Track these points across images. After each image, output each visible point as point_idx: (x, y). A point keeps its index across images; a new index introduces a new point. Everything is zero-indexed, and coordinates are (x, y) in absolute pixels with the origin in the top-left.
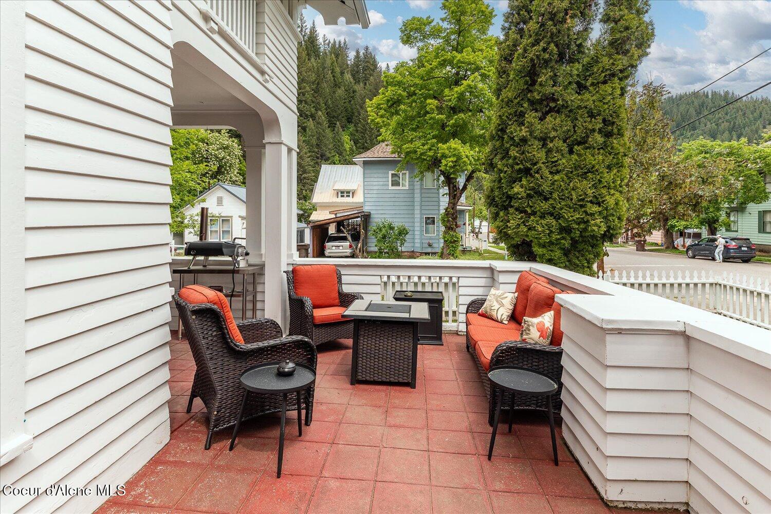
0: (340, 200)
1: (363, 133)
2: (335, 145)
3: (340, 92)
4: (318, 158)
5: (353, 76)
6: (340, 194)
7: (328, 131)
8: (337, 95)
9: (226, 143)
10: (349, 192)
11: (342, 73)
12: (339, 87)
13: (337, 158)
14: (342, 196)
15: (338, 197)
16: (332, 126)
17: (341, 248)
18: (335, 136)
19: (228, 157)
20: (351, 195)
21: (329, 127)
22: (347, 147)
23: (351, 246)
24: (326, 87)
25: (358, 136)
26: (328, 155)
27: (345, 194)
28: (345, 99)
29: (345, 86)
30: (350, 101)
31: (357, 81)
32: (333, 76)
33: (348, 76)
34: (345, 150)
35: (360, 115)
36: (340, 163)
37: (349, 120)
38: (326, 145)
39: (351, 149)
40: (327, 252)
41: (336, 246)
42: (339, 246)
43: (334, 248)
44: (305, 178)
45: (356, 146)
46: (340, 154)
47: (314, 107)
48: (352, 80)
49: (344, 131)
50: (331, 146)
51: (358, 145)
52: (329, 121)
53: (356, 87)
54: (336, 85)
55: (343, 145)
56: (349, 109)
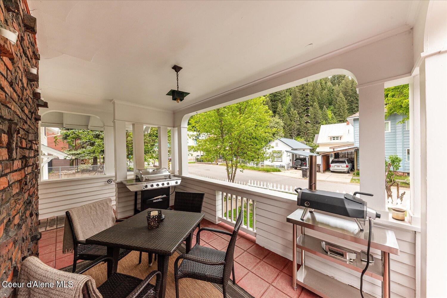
0: (333, 141)
1: (339, 109)
2: (323, 116)
3: (325, 92)
4: (314, 123)
5: (332, 83)
6: (332, 139)
7: (319, 111)
8: (323, 93)
9: (278, 121)
10: (338, 137)
11: (326, 83)
12: (324, 90)
13: (324, 122)
14: (333, 139)
15: (331, 140)
16: (321, 108)
17: (340, 167)
18: (323, 113)
19: (278, 127)
20: (339, 138)
21: (320, 109)
22: (330, 116)
23: (347, 166)
24: (318, 92)
25: (335, 110)
26: (319, 121)
27: (336, 138)
28: (328, 95)
29: (327, 89)
30: (330, 95)
31: (334, 84)
32: (321, 86)
33: (329, 84)
34: (329, 118)
35: (337, 100)
36: (326, 124)
37: (330, 104)
38: (318, 117)
39: (332, 117)
40: (332, 169)
41: (337, 166)
42: (339, 166)
43: (336, 167)
44: (308, 133)
45: (335, 115)
46: (326, 120)
47: (312, 101)
48: (331, 85)
49: (328, 109)
50: (321, 117)
51: (336, 115)
52: (319, 106)
53: (334, 88)
54: (323, 89)
55: (327, 116)
56: (330, 99)
